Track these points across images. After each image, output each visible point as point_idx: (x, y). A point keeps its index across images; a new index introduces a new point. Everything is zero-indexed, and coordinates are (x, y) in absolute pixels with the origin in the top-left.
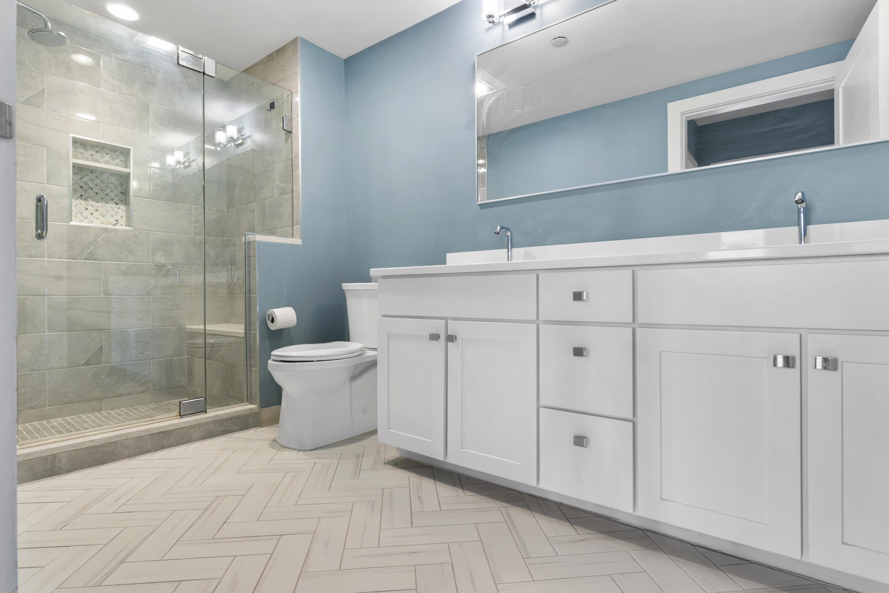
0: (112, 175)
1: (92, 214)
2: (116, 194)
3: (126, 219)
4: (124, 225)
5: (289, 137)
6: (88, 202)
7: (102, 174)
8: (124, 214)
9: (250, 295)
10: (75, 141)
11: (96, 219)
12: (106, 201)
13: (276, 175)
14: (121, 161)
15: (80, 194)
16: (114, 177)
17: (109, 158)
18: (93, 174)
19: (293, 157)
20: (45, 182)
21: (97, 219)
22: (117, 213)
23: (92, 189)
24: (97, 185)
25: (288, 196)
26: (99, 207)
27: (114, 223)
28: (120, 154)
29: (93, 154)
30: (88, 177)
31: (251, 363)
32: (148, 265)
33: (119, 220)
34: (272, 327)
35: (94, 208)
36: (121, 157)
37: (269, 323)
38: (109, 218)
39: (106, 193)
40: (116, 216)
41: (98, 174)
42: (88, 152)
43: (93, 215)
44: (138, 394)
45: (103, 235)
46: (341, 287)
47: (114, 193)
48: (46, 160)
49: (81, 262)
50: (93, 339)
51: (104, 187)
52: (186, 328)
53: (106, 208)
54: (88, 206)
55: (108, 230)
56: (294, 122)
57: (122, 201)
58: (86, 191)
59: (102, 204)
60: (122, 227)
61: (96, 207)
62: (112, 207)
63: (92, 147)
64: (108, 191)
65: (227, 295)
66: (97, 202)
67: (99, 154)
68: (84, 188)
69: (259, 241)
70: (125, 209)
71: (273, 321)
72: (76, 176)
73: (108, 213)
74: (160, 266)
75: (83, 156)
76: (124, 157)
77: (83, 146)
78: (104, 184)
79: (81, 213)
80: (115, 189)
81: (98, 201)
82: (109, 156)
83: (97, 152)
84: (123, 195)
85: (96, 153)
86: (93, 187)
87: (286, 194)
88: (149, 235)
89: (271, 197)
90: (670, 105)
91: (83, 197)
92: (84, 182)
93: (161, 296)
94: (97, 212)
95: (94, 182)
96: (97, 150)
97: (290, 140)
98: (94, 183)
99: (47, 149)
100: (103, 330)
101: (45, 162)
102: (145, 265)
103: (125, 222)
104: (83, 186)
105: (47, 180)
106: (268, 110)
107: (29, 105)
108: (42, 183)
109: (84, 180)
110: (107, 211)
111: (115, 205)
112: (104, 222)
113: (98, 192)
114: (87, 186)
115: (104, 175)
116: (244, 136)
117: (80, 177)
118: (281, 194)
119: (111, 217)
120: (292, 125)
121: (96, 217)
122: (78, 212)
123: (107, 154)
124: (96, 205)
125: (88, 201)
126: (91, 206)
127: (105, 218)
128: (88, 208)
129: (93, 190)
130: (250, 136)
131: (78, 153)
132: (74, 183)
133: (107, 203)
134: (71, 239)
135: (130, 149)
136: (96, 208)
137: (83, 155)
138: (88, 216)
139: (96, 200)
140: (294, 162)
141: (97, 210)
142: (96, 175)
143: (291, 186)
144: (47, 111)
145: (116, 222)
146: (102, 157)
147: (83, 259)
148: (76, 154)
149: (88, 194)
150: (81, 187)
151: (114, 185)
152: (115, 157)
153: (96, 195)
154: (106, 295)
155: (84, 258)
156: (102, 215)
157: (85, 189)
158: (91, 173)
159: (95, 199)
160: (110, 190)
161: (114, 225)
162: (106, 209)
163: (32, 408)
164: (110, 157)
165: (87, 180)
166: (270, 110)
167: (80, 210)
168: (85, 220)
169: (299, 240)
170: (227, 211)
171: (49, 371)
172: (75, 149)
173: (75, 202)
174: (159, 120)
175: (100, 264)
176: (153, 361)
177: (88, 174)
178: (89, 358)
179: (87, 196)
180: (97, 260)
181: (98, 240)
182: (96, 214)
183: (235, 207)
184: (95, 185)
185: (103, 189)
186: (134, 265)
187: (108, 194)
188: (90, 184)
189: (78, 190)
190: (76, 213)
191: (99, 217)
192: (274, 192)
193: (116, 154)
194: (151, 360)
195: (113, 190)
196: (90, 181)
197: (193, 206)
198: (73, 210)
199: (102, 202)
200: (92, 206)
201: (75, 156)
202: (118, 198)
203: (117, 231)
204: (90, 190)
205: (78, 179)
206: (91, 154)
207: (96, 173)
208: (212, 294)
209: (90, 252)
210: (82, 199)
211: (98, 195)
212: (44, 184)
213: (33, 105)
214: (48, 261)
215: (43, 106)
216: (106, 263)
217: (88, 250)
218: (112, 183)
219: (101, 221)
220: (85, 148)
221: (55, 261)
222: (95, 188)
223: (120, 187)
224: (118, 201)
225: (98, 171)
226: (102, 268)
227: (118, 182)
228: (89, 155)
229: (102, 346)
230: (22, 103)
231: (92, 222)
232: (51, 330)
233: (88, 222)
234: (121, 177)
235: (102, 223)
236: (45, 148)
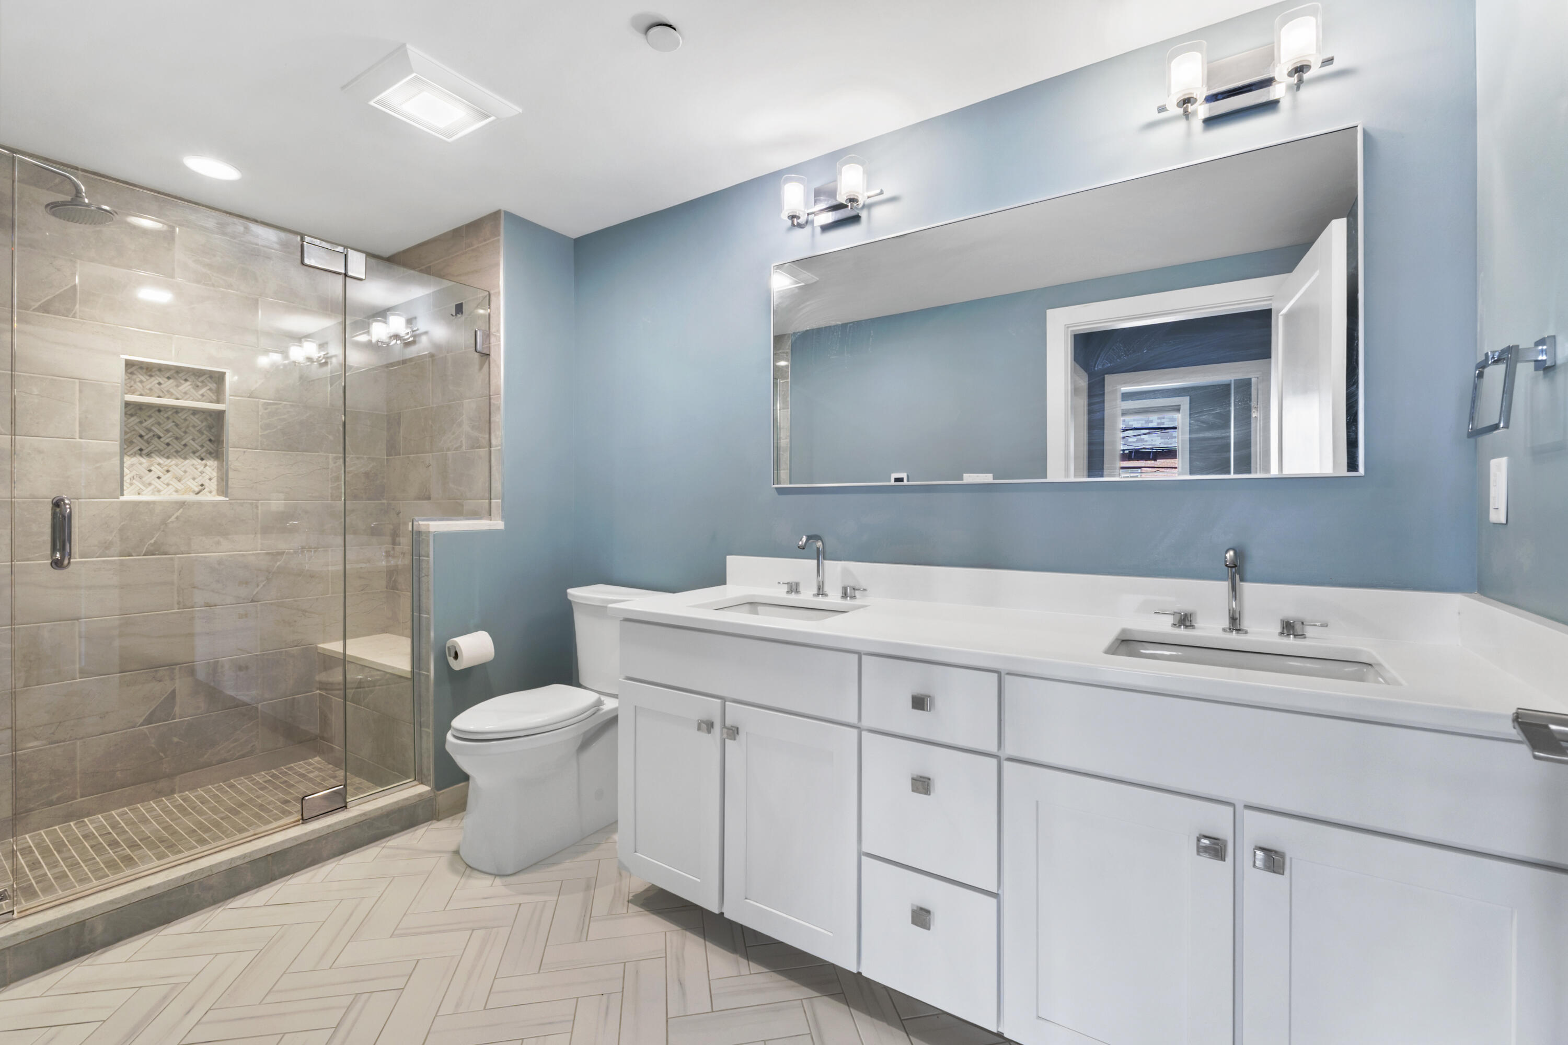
0: (194, 414)
1: (159, 478)
2: (200, 444)
3: (218, 481)
4: (214, 493)
5: (485, 362)
6: (152, 459)
7: (177, 412)
8: (215, 474)
9: (420, 614)
10: (129, 364)
11: (165, 486)
12: (183, 456)
13: (464, 416)
14: (210, 389)
15: (138, 448)
16: (197, 416)
17: (190, 387)
18: (162, 413)
19: (491, 394)
20: (77, 435)
21: (168, 485)
22: (202, 473)
23: (159, 437)
24: (168, 431)
25: (483, 452)
26: (171, 466)
27: (197, 489)
28: (208, 379)
29: (162, 382)
30: (152, 420)
31: (422, 719)
32: (253, 554)
33: (206, 484)
34: (456, 666)
35: (162, 468)
36: (209, 384)
37: (451, 660)
38: (188, 483)
39: (183, 443)
40: (201, 478)
41: (170, 413)
42: (153, 379)
43: (161, 479)
44: (236, 759)
45: (178, 513)
46: (566, 594)
47: (197, 442)
48: (79, 400)
49: (139, 559)
50: (160, 681)
51: (180, 433)
52: (317, 647)
53: (183, 466)
54: (153, 466)
55: (186, 504)
56: (493, 339)
57: (210, 453)
58: (148, 442)
59: (177, 460)
60: (211, 496)
61: (166, 465)
62: (193, 465)
63: (160, 370)
64: (188, 439)
65: (386, 589)
66: (168, 458)
67: (171, 381)
68: (146, 438)
69: (435, 532)
70: (216, 465)
71: (456, 656)
72: (133, 419)
73: (187, 474)
74: (275, 553)
75: (143, 387)
76: (216, 383)
77: (145, 370)
78: (180, 429)
79: (141, 478)
80: (199, 435)
81: (170, 456)
82: (188, 383)
83: (169, 378)
84: (213, 444)
85: (166, 380)
86: (161, 435)
87: (479, 447)
88: (257, 507)
89: (456, 449)
90: (1050, 313)
91: (144, 452)
92: (146, 428)
93: (277, 602)
94: (169, 474)
95: (162, 426)
96: (168, 375)
97: (486, 365)
98: (162, 428)
99: (80, 382)
100: (178, 664)
101: (77, 403)
102: (250, 554)
103: (215, 487)
104: (143, 434)
105: (80, 432)
106: (452, 315)
107: (48, 313)
108: (72, 437)
109: (145, 424)
110: (185, 472)
111: (200, 461)
112: (180, 489)
113: (171, 443)
114: (151, 434)
115: (180, 415)
116: (418, 332)
117: (137, 420)
118: (473, 447)
119: (191, 480)
120: (490, 344)
121: (166, 482)
122: (135, 477)
123: (186, 380)
124: (166, 463)
125: (152, 457)
127: (182, 482)
128: (152, 468)
129: (162, 440)
130: (426, 333)
131: (135, 382)
132: (128, 430)
133: (185, 458)
134: (123, 523)
135: (223, 374)
136: (166, 468)
137: (144, 384)
138: (153, 482)
139: (166, 456)
140: (492, 401)
141: (168, 471)
142: (166, 415)
143: (487, 436)
144: (81, 320)
145: (200, 487)
146: (177, 386)
147: (142, 554)
148: (132, 383)
149: (153, 446)
150: (141, 436)
151: (198, 428)
152: (200, 384)
153: (166, 446)
154: (183, 609)
155: (144, 552)
156: (176, 478)
157: (148, 439)
158: (157, 413)
159: (164, 454)
160: (191, 437)
161: (196, 492)
162: (183, 469)
163: (51, 804)
164: (191, 385)
165: (152, 424)
166: (456, 315)
167: (138, 473)
168: (147, 488)
169: (500, 522)
170: (387, 459)
171: (81, 741)
172: (130, 375)
173: (128, 461)
175: (172, 559)
176: (263, 706)
177: (153, 415)
178: (153, 712)
179: (151, 450)
180: (166, 555)
181: (169, 521)
182: (166, 478)
183: (400, 455)
184: (165, 432)
185: (178, 436)
186: (231, 556)
187: (188, 444)
188: (156, 430)
189: (135, 440)
190: (132, 479)
191: (171, 482)
192: (461, 441)
193: (201, 379)
194: (258, 703)
195: (196, 437)
196: (156, 426)
197: (331, 455)
198: (125, 474)
199: (176, 458)
200: (159, 464)
201: (131, 387)
202: (204, 449)
203: (200, 504)
204: (156, 439)
205: (136, 424)
206: (157, 382)
207: (167, 412)
208: (362, 590)
209: (155, 542)
210: (143, 455)
211: (170, 447)
212: (75, 439)
213: (57, 313)
214: (81, 562)
215: (73, 312)
216: (183, 558)
217: (151, 539)
218: (194, 427)
219: (174, 489)
220: (149, 374)
221: (92, 561)
222: (165, 435)
223: (207, 431)
224: (204, 454)
225: (169, 409)
226: (176, 566)
227: (204, 424)
228: (155, 384)
229: (174, 691)
230: (36, 310)
231: (159, 491)
232: (83, 673)
233: (153, 493)
234: (211, 415)
235: (177, 491)
236: (77, 381)
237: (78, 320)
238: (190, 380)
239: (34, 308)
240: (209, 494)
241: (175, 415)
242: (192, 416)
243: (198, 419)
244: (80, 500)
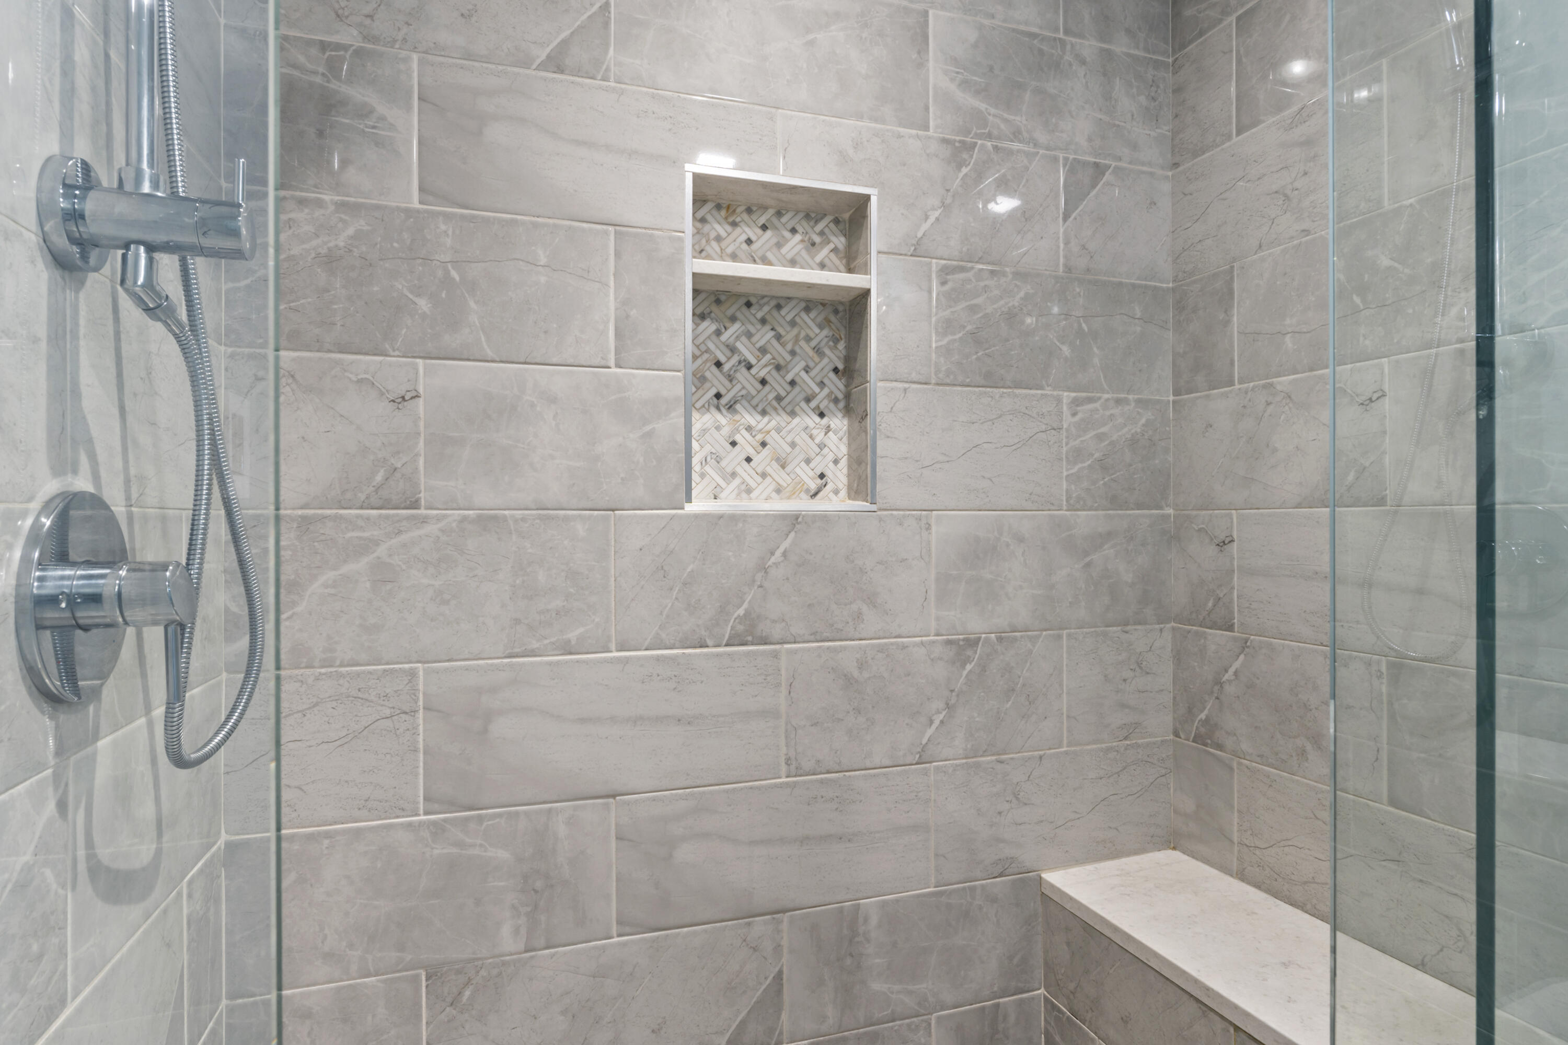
0: (807, 309)
1: (748, 460)
2: (818, 379)
3: (850, 467)
4: (843, 493)
6: (737, 417)
7: (779, 307)
8: (844, 449)
11: (759, 479)
12: (789, 409)
14: (835, 250)
15: (713, 391)
17: (800, 246)
18: (753, 310)
20: (612, 363)
21: (764, 475)
22: (822, 446)
23: (749, 367)
26: (768, 432)
27: (813, 485)
28: (832, 225)
29: (753, 238)
30: (737, 325)
32: (922, 643)
33: (828, 473)
35: (754, 436)
36: (833, 238)
38: (798, 470)
39: (789, 377)
40: (819, 458)
41: (766, 309)
42: (738, 230)
43: (752, 464)
45: (786, 543)
47: (813, 373)
48: (614, 275)
49: (718, 655)
50: (755, 949)
51: (781, 353)
52: (1041, 878)
53: (789, 432)
54: (739, 432)
55: (800, 520)
57: (836, 401)
58: (730, 378)
59: (778, 418)
60: (840, 500)
61: (760, 431)
62: (806, 428)
63: (749, 209)
64: (796, 369)
65: (1172, 737)
66: (764, 413)
67: (769, 233)
68: (726, 367)
70: (845, 428)
72: (706, 324)
73: (797, 449)
74: (961, 643)
75: (721, 249)
76: (845, 236)
77: (723, 213)
78: (783, 345)
79: (719, 460)
80: (817, 359)
81: (768, 409)
82: (798, 237)
83: (764, 228)
84: (840, 379)
85: (759, 231)
86: (753, 361)
88: (928, 527)
91: (724, 401)
92: (727, 346)
93: (964, 761)
94: (766, 451)
95: (754, 339)
96: (762, 220)
98: (754, 345)
99: (616, 233)
100: (784, 911)
101: (612, 284)
102: (916, 645)
103: (845, 480)
104: (722, 359)
105: (617, 352)
107: (563, 71)
108: (603, 363)
109: (724, 338)
110: (793, 445)
111: (817, 419)
112: (785, 485)
113: (768, 378)
114: (735, 359)
115: (783, 312)
117: (713, 327)
119: (803, 464)
121: (759, 470)
122: (709, 459)
123: (794, 231)
124: (760, 426)
125: (736, 412)
126: (746, 429)
127: (788, 469)
128: (738, 438)
129: (753, 371)
131: (708, 241)
132: (698, 353)
133: (793, 414)
134: (689, 570)
135: (867, 198)
136: (760, 437)
137: (723, 244)
138: (739, 470)
139: (760, 408)
141: (764, 444)
142: (759, 315)
144: (618, 85)
145: (819, 481)
147: (724, 643)
148: (704, 241)
149: (739, 387)
150: (718, 364)
151: (813, 343)
152: (817, 239)
153: (759, 386)
154: (795, 776)
155: (726, 637)
156: (778, 460)
157: (731, 369)
158: (744, 309)
159: (757, 406)
160: (803, 364)
161: (813, 492)
162: (789, 439)
164: (802, 241)
165: (736, 335)
167: (714, 451)
170: (1174, 402)
172: (699, 225)
173: (700, 421)
174: (958, 73)
175: (775, 655)
176: (939, 1019)
177: (738, 315)
178: (743, 1023)
179: (734, 397)
180: (766, 644)
181: (770, 563)
182: (762, 459)
183: (1231, 383)
184: (759, 354)
185: (782, 363)
186: (881, 649)
187: (797, 380)
188: (745, 349)
189: (708, 374)
190: (704, 462)
191: (769, 470)
193: (820, 226)
194: (931, 1014)
195: (811, 364)
196: (744, 339)
197: (1066, 394)
198: (693, 452)
199: (778, 414)
200: (749, 429)
202: (826, 391)
203: (825, 519)
204: (744, 370)
205: (709, 337)
206: (744, 237)
207: (761, 306)
208: (1126, 738)
209: (747, 614)
210: (722, 408)
211: (767, 388)
212: (609, 367)
213: (578, 72)
214: (619, 660)
215: (604, 67)
216: (795, 652)
217: (739, 607)
218: (808, 339)
219: (773, 486)
220: (731, 220)
221: (638, 658)
222: (759, 361)
223: (830, 348)
224: (825, 402)
225: (766, 300)
226: (783, 672)
227: (826, 332)
228: (741, 243)
229: (780, 973)
230: (542, 67)
231: (749, 491)
232: (626, 925)
233: (738, 494)
234: (836, 312)
235: (778, 491)
236: (611, 228)
237: (613, 84)
238: (799, 228)
239: (538, 61)
240: (832, 495)
241: (775, 313)
242: (803, 315)
243: (813, 320)
244: (616, 512)
